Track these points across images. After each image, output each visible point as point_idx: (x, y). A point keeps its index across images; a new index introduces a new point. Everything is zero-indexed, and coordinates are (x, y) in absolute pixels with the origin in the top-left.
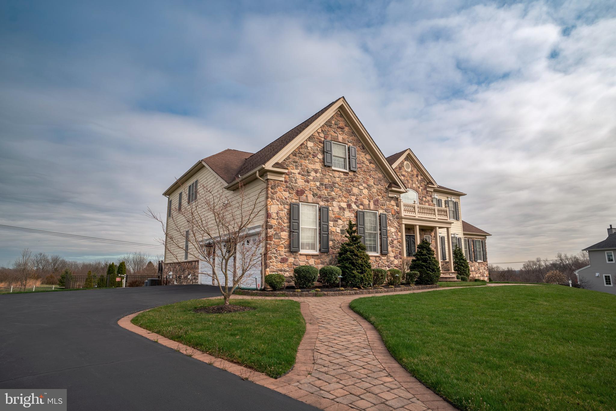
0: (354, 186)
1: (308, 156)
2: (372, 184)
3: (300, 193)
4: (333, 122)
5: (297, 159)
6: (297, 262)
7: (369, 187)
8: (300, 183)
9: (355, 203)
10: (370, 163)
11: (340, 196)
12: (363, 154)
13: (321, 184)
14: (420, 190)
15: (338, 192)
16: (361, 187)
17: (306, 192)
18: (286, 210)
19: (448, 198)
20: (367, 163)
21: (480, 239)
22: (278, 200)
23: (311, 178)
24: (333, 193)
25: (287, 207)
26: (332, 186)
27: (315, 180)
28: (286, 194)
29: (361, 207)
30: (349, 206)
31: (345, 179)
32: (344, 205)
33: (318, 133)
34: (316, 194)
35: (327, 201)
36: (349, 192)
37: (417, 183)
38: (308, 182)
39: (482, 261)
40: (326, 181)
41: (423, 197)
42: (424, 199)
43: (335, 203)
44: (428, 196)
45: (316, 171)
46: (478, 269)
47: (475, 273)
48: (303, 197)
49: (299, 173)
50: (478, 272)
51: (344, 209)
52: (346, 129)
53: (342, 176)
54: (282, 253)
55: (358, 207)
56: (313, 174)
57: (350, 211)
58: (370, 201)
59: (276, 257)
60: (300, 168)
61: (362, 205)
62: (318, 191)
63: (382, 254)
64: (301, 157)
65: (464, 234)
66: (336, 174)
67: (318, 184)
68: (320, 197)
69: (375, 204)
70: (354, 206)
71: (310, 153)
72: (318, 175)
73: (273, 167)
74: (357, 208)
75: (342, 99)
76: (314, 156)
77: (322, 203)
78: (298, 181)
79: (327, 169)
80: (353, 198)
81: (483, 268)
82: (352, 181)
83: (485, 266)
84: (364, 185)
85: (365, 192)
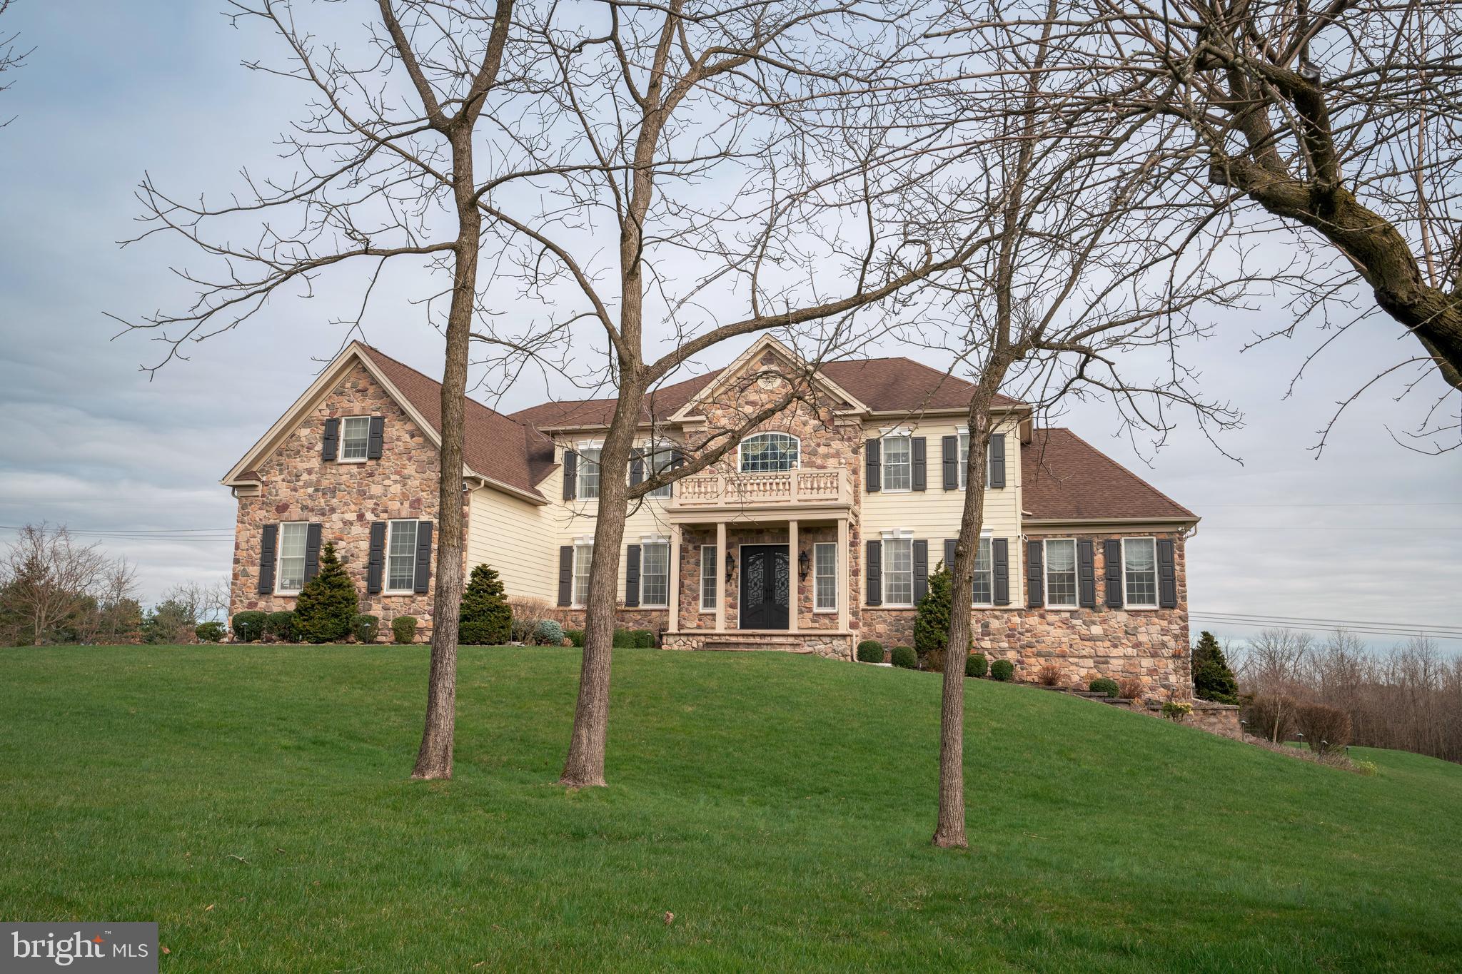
0: (373, 482)
1: (299, 452)
2: (413, 473)
3: (282, 508)
4: (348, 385)
5: (283, 459)
6: (268, 607)
7: (404, 479)
8: (284, 492)
9: (373, 511)
10: (412, 436)
11: (345, 504)
12: (398, 425)
13: (317, 490)
14: (809, 428)
15: (343, 497)
16: (387, 482)
17: (291, 506)
18: (259, 536)
19: (956, 429)
20: (407, 437)
21: (1150, 534)
22: (250, 524)
23: (301, 483)
24: (335, 500)
25: (261, 531)
26: (333, 491)
27: (307, 485)
28: (264, 513)
29: (385, 516)
30: (361, 517)
31: (360, 473)
32: (351, 517)
33: (320, 411)
34: (306, 507)
35: (323, 514)
36: (362, 493)
37: (799, 412)
38: (295, 490)
39: (1156, 607)
40: (325, 483)
41: (819, 445)
42: (822, 450)
43: (335, 517)
44: (840, 440)
45: (310, 472)
46: (1126, 632)
47: (1108, 644)
48: (286, 514)
49: (283, 480)
50: (1124, 641)
51: (351, 524)
52: (371, 390)
53: (355, 470)
54: (251, 595)
55: (377, 516)
56: (305, 477)
57: (361, 526)
58: (402, 504)
59: (241, 601)
60: (286, 472)
61: (386, 511)
62: (309, 502)
63: (418, 592)
64: (289, 456)
65: (1024, 527)
66: (343, 469)
67: (310, 490)
68: (312, 510)
69: (411, 506)
70: (370, 517)
71: (303, 446)
72: (314, 477)
73: (235, 480)
74: (375, 519)
75: (354, 344)
76: (309, 449)
77: (314, 519)
78: (280, 492)
79: (328, 464)
80: (370, 504)
81: (1155, 629)
82: (371, 475)
83: (1170, 623)
84: (394, 477)
85: (397, 489)
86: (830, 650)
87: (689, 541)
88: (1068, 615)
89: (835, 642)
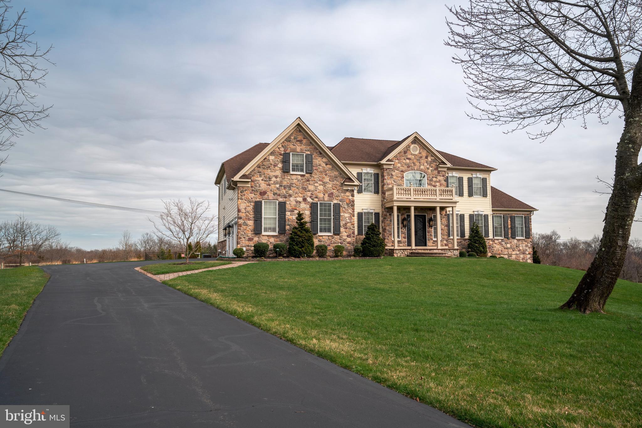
0: (309, 184)
1: (269, 167)
2: (328, 181)
3: (263, 193)
4: (292, 138)
5: (261, 170)
6: (260, 240)
7: (324, 184)
8: (263, 186)
9: (310, 197)
10: (327, 164)
11: (296, 193)
12: (320, 159)
13: (281, 186)
14: (430, 171)
15: (295, 190)
16: (316, 184)
17: (268, 193)
18: (252, 206)
19: (472, 175)
20: (324, 165)
21: (523, 214)
22: (245, 200)
23: (272, 182)
24: (291, 191)
25: (252, 204)
26: (290, 187)
27: (275, 183)
28: (253, 195)
29: (316, 200)
30: (305, 200)
31: (302, 180)
32: (300, 199)
33: (279, 148)
34: (276, 194)
35: (286, 197)
36: (304, 189)
37: (426, 164)
38: (269, 185)
39: (524, 238)
40: (285, 183)
41: (433, 177)
43: (292, 199)
44: (440, 176)
45: (276, 177)
46: (516, 246)
47: (511, 250)
48: (266, 196)
49: (262, 180)
50: (516, 249)
51: (300, 202)
52: (304, 141)
53: (299, 177)
54: (249, 235)
55: (313, 199)
56: (274, 179)
57: (305, 204)
58: (324, 195)
59: (244, 238)
60: (263, 176)
61: (317, 198)
62: (277, 191)
63: (335, 234)
64: (264, 168)
65: (493, 210)
66: (294, 177)
67: (278, 186)
68: (279, 195)
69: (329, 196)
70: (309, 200)
71: (271, 164)
72: (278, 179)
73: (240, 178)
74: (312, 201)
75: (299, 119)
76: (275, 166)
77: (281, 200)
78: (261, 185)
79: (286, 174)
80: (309, 194)
81: (524, 245)
82: (308, 181)
83: (528, 243)
84: (319, 182)
85: (321, 188)
86: (453, 255)
87: (387, 212)
88: (501, 241)
89: (454, 252)
